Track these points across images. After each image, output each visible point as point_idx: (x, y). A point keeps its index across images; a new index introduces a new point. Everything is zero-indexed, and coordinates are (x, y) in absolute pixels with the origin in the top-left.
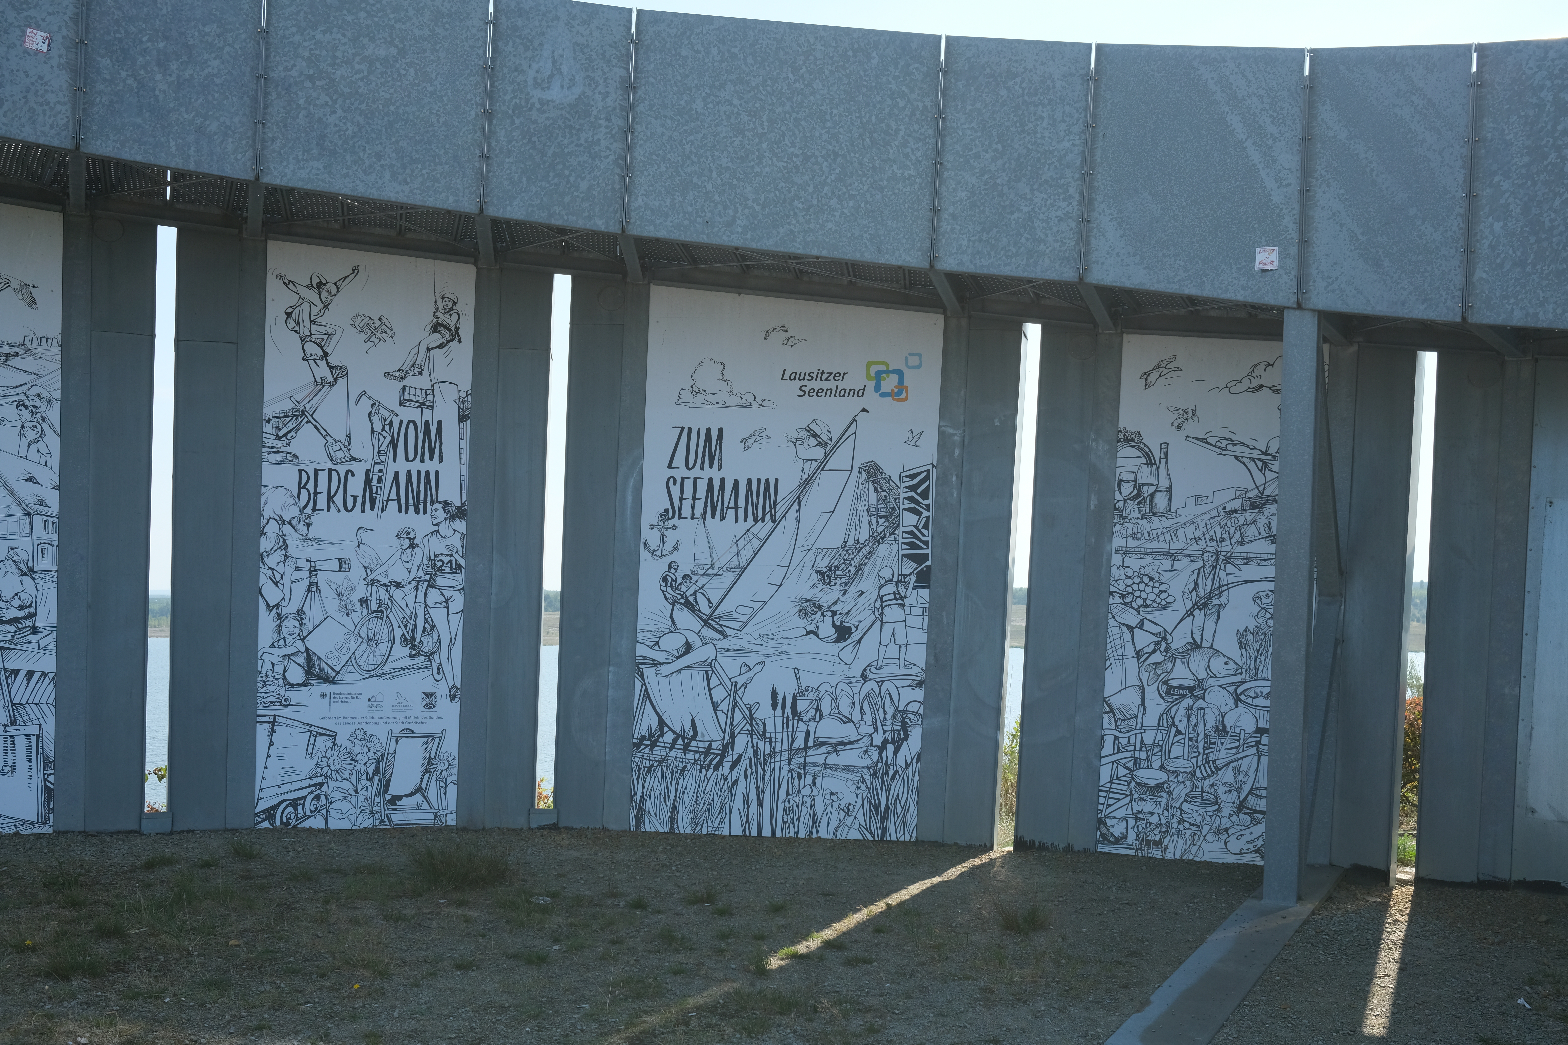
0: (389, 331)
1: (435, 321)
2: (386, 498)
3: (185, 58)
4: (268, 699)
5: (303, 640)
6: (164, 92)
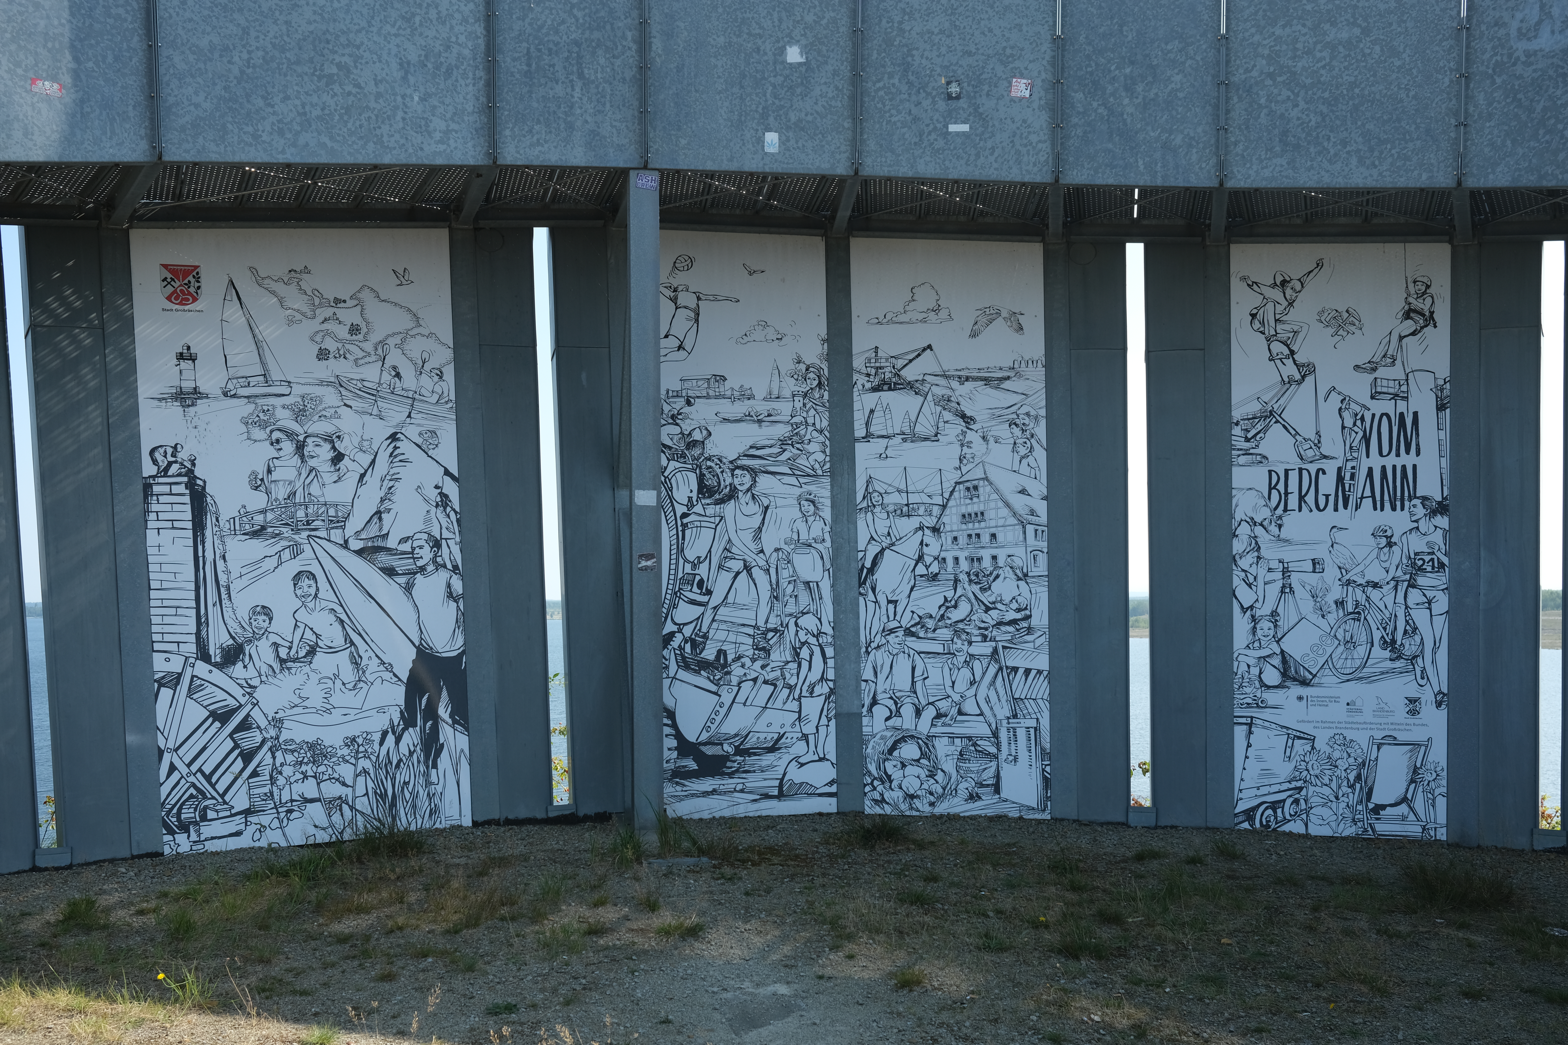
0: (1357, 323)
1: (1407, 308)
2: (1359, 496)
3: (1150, 79)
4: (1245, 701)
5: (1278, 642)
6: (1132, 115)
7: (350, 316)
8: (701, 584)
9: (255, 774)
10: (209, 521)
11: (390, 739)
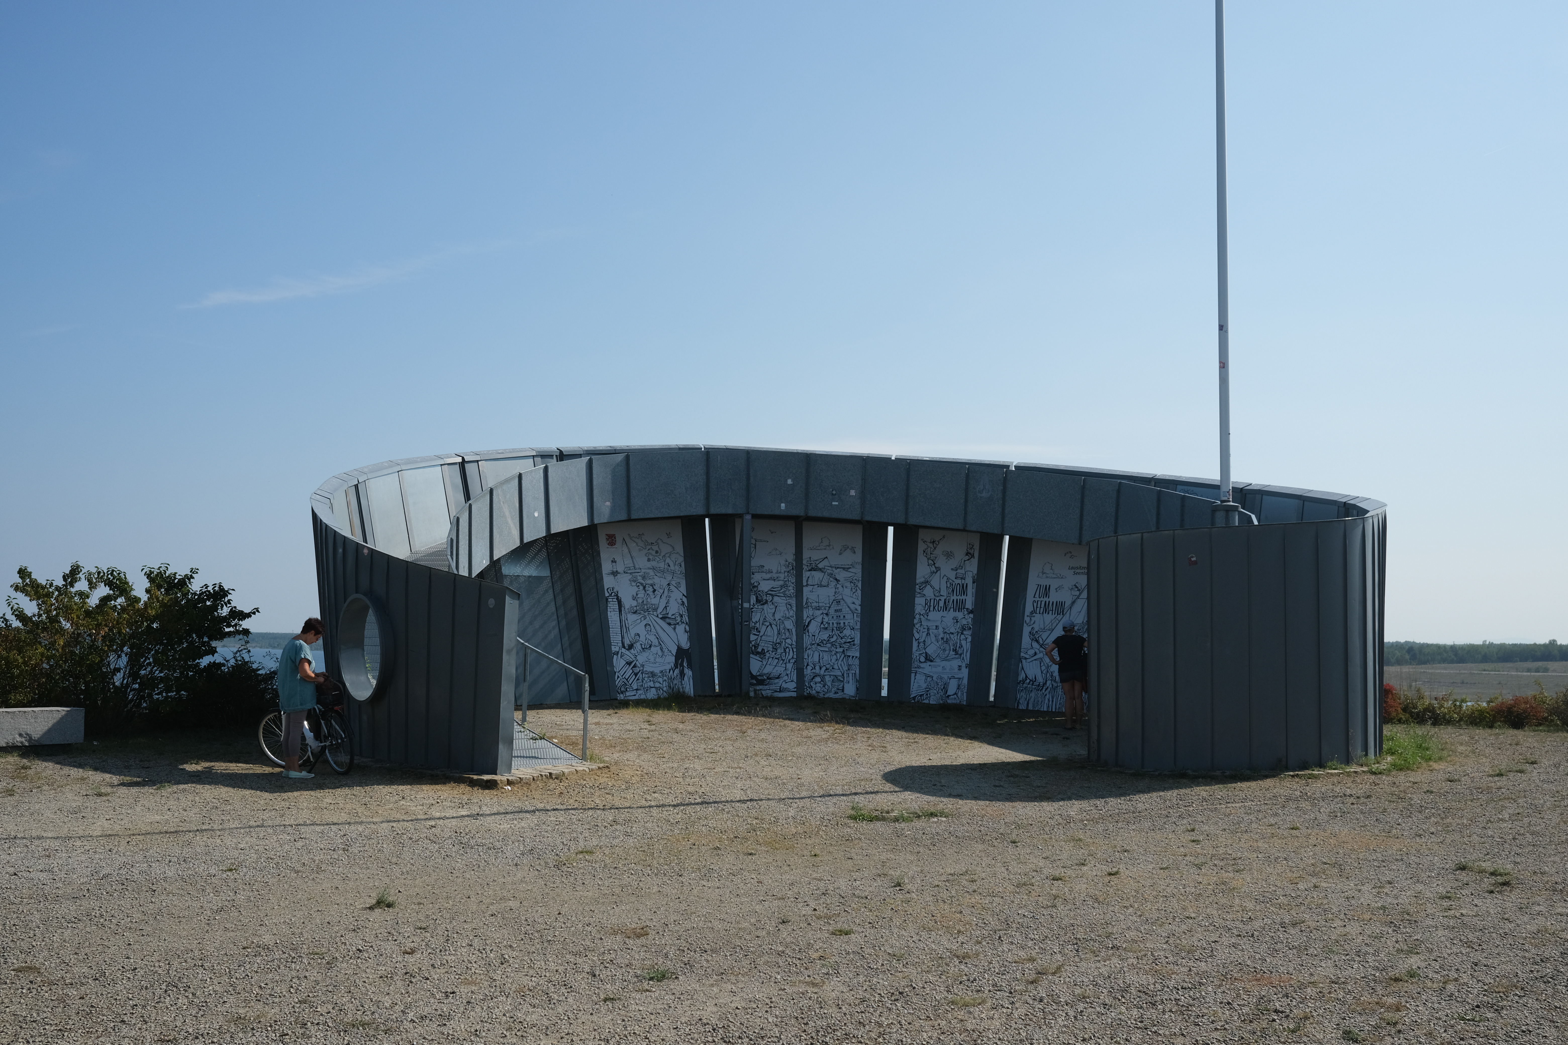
0: (953, 556)
1: (967, 552)
2: (950, 607)
3: (888, 493)
4: (915, 666)
5: (925, 649)
7: (655, 548)
8: (757, 629)
9: (638, 679)
10: (623, 609)
11: (671, 671)
